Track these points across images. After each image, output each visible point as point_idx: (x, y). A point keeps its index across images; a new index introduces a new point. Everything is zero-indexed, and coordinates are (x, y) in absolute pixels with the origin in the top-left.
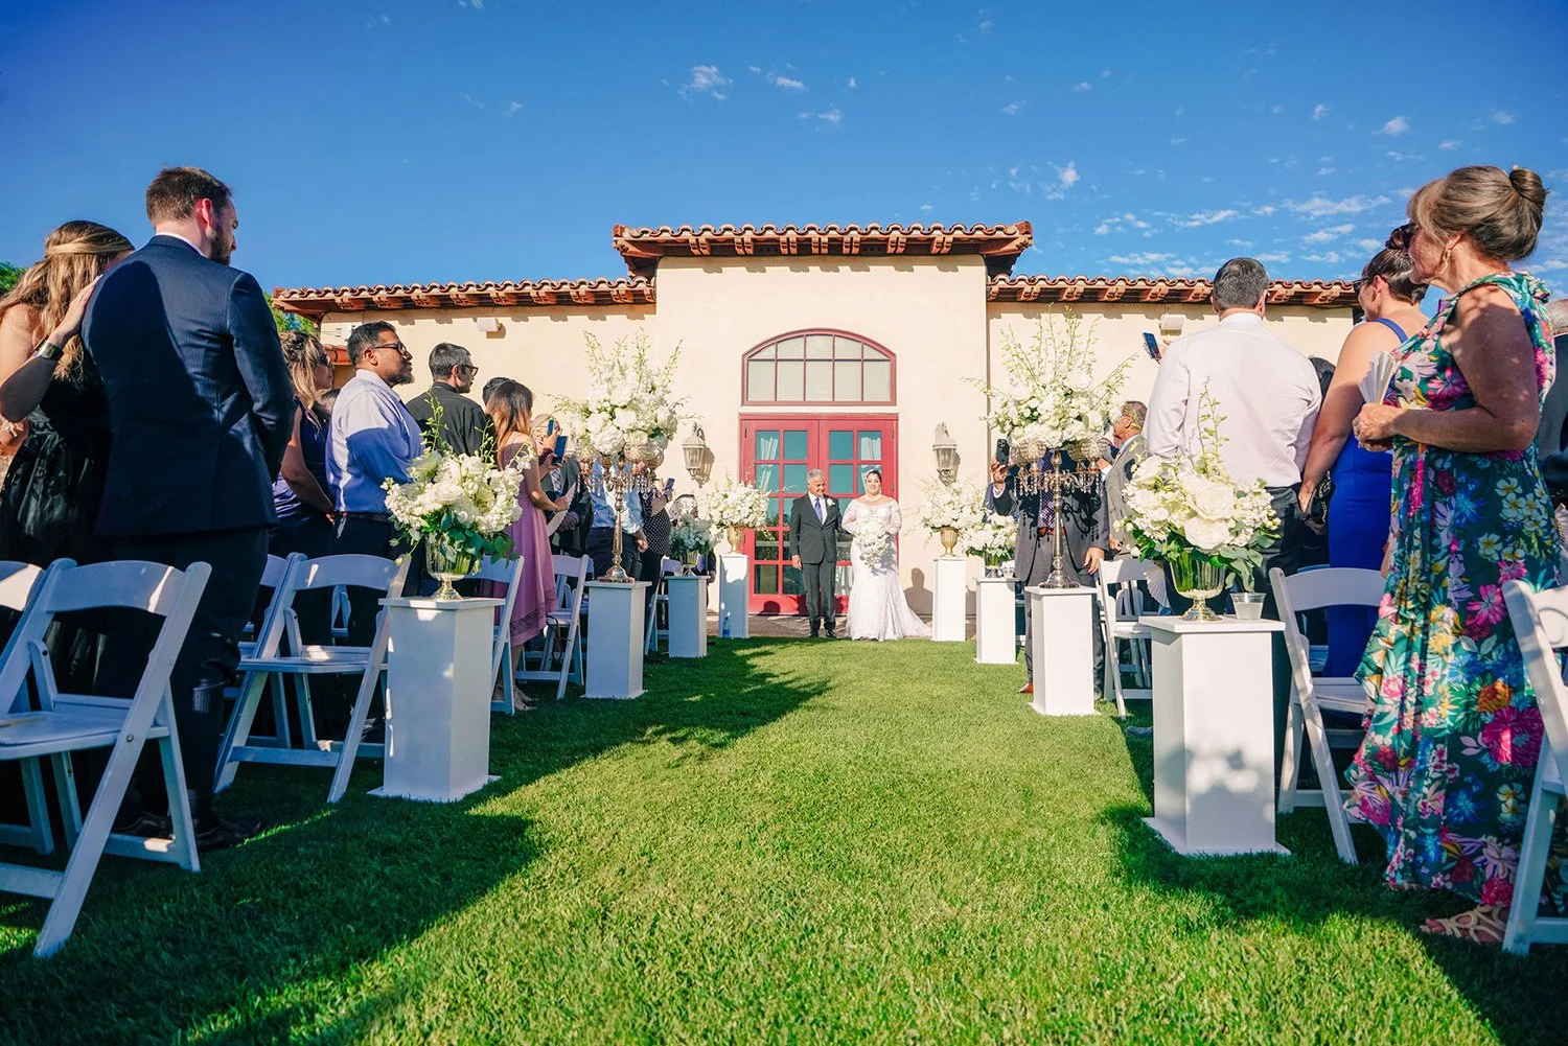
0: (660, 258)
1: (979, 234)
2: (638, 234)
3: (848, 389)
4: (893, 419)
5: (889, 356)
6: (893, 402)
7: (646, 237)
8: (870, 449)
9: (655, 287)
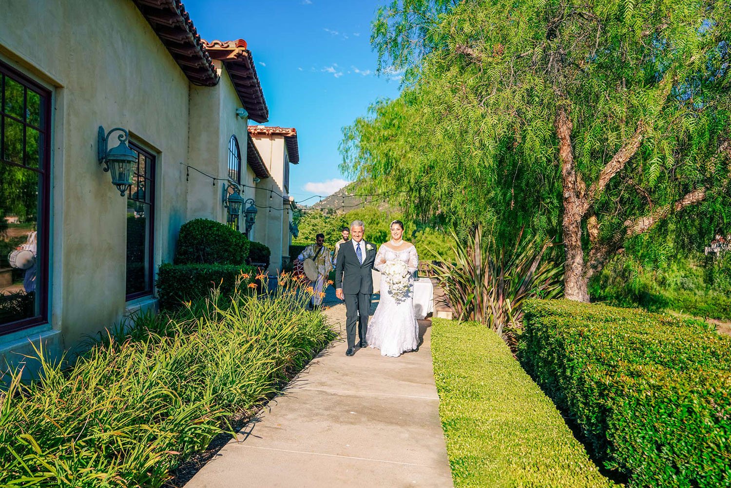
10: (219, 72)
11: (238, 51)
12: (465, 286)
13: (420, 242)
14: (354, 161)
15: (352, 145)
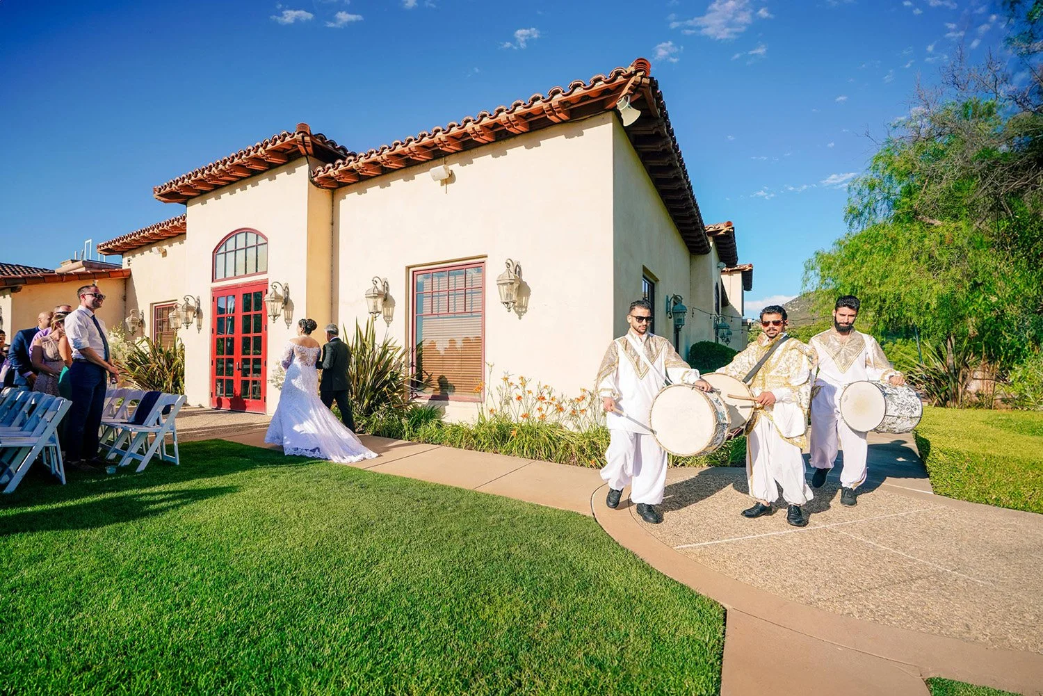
0: (187, 201)
4: (266, 283)
5: (267, 240)
6: (267, 271)
7: (162, 192)
10: (711, 244)
11: (726, 229)
12: (940, 381)
13: (891, 354)
14: (815, 287)
15: (813, 274)
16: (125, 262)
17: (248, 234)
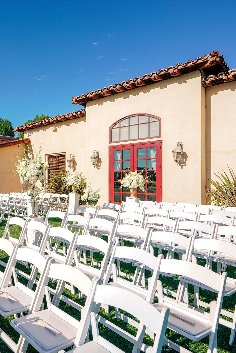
0: (87, 102)
1: (190, 64)
2: (76, 99)
3: (144, 133)
4: (160, 142)
5: (159, 120)
6: (160, 136)
7: (79, 99)
8: (152, 154)
9: (86, 111)
16: (26, 136)
17: (140, 116)
